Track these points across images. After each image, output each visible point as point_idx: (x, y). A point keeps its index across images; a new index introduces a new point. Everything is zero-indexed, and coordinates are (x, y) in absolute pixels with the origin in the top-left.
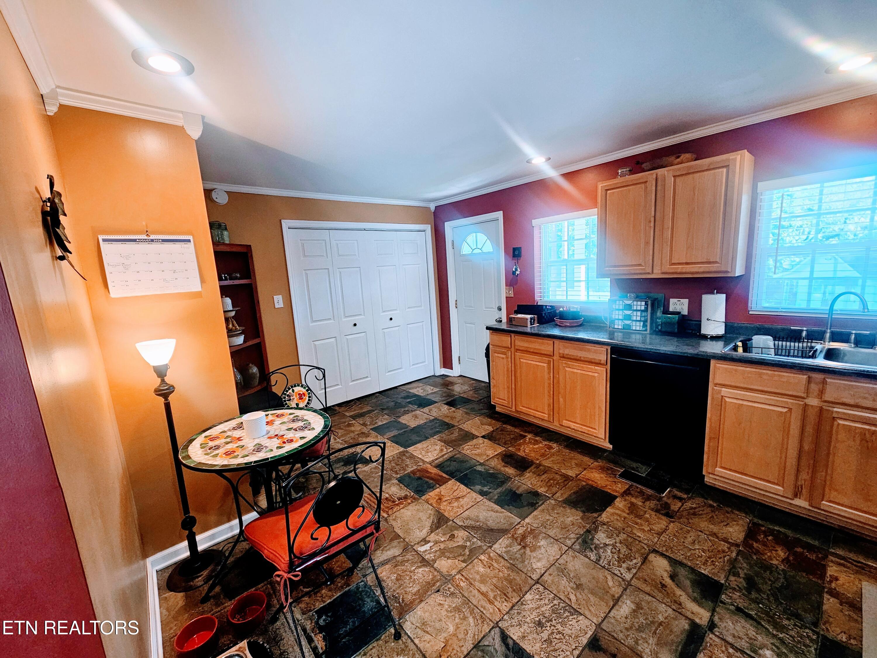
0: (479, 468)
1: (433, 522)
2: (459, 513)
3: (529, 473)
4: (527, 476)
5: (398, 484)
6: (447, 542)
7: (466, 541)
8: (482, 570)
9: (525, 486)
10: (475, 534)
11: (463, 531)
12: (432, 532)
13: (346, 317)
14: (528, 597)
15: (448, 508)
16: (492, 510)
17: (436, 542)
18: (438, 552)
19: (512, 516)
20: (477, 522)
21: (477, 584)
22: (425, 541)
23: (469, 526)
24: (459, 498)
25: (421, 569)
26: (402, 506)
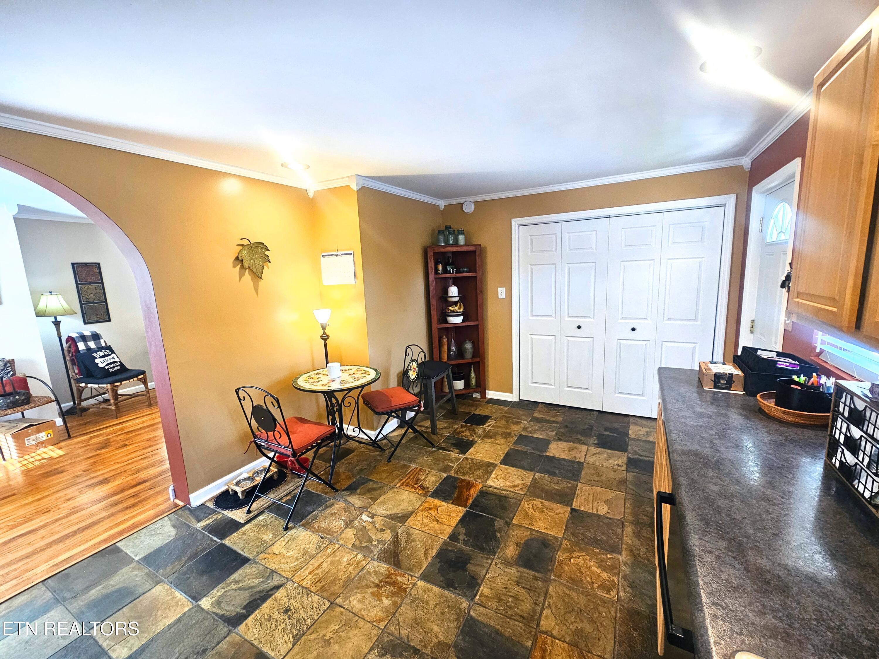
0: (499, 523)
1: (397, 514)
2: (414, 527)
3: (518, 571)
4: (507, 570)
5: (441, 479)
6: (374, 529)
7: (378, 541)
8: (345, 559)
9: (485, 571)
10: (389, 544)
11: (391, 535)
12: (385, 517)
13: (569, 317)
14: (316, 598)
15: (420, 517)
16: (427, 550)
17: (373, 523)
18: (362, 527)
19: (424, 568)
20: (405, 542)
21: (330, 559)
22: (373, 516)
23: (397, 538)
24: (438, 521)
25: (342, 523)
26: (413, 490)
